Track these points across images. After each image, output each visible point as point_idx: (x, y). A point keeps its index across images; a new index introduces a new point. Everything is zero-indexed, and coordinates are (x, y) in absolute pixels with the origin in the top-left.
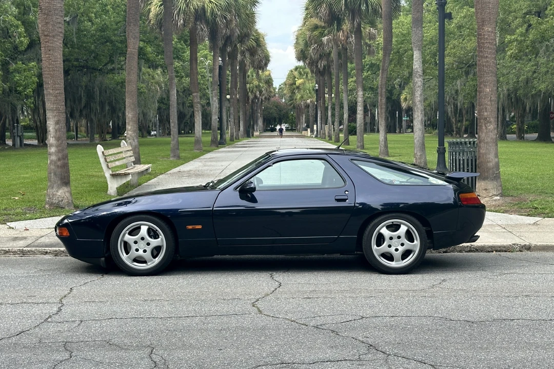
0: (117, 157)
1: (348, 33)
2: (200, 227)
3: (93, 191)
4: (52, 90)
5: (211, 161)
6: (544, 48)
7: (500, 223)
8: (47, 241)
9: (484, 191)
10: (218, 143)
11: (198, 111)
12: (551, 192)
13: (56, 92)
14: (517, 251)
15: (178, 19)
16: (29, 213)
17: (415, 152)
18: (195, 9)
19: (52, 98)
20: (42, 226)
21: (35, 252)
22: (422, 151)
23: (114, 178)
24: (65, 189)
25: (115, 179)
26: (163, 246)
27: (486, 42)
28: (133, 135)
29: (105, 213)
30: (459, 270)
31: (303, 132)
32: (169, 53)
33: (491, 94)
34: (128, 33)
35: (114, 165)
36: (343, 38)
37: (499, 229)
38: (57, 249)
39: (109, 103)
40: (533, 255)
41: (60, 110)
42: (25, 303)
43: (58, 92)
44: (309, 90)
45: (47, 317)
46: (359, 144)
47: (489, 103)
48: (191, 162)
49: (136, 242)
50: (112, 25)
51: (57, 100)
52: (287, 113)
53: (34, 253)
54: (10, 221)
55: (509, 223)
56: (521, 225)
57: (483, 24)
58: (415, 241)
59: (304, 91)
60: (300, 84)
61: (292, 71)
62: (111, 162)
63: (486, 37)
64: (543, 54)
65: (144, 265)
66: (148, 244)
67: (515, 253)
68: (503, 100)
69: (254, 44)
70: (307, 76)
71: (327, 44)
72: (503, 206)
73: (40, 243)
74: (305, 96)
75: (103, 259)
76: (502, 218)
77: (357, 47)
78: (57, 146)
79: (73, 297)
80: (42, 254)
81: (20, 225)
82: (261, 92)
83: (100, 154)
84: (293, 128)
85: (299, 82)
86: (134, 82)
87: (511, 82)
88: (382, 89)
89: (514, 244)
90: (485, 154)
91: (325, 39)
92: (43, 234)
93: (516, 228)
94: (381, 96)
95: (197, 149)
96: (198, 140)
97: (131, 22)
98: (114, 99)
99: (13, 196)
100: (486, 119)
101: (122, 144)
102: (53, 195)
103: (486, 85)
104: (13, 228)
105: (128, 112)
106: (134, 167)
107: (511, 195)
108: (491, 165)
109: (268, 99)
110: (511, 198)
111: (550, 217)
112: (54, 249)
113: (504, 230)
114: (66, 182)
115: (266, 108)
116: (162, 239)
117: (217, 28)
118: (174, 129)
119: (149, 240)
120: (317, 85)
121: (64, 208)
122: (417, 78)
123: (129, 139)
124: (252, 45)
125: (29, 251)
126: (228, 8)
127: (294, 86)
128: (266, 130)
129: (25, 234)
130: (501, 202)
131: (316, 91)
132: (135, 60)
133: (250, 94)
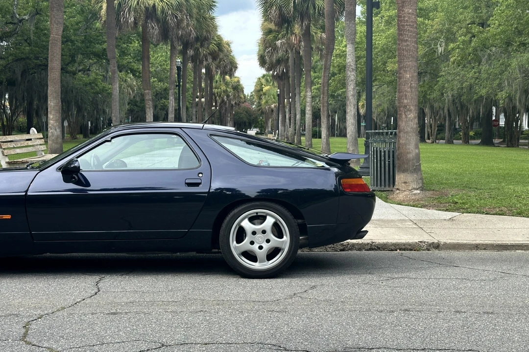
1: (300, 37)
2: (8, 217)
6: (486, 57)
7: (413, 218)
9: (403, 184)
11: (150, 108)
12: (476, 187)
14: (424, 250)
15: (129, 16)
17: (348, 147)
18: (145, 7)
22: (355, 145)
27: (406, 25)
28: (55, 124)
30: (340, 274)
31: (269, 135)
32: (111, 47)
33: (412, 81)
34: (52, 18)
35: (13, 153)
36: (296, 42)
37: (410, 225)
40: (439, 255)
44: (273, 95)
46: (308, 143)
47: (409, 90)
50: (72, 25)
52: (256, 118)
55: (424, 218)
56: (435, 220)
57: (403, 6)
58: (285, 237)
59: (269, 97)
60: (266, 91)
61: (260, 79)
62: (9, 148)
63: (406, 19)
64: (485, 63)
67: (422, 252)
68: (448, 105)
69: (216, 49)
70: (273, 83)
71: (280, 47)
72: (423, 201)
74: (270, 101)
76: (417, 212)
77: (306, 49)
82: (228, 96)
85: (265, 88)
86: (56, 69)
87: (455, 88)
89: (421, 242)
90: (405, 144)
91: (279, 43)
93: (428, 224)
94: (323, 94)
97: (54, 7)
100: (406, 106)
101: (31, 131)
103: (407, 71)
105: (51, 100)
107: (432, 189)
108: (410, 156)
109: (238, 104)
110: (431, 192)
111: (470, 213)
113: (415, 226)
115: (237, 113)
117: (168, 27)
120: (279, 90)
122: (350, 71)
123: (51, 129)
124: (214, 49)
126: (179, 7)
127: (262, 92)
130: (421, 196)
131: (278, 95)
132: (58, 46)
133: (218, 98)
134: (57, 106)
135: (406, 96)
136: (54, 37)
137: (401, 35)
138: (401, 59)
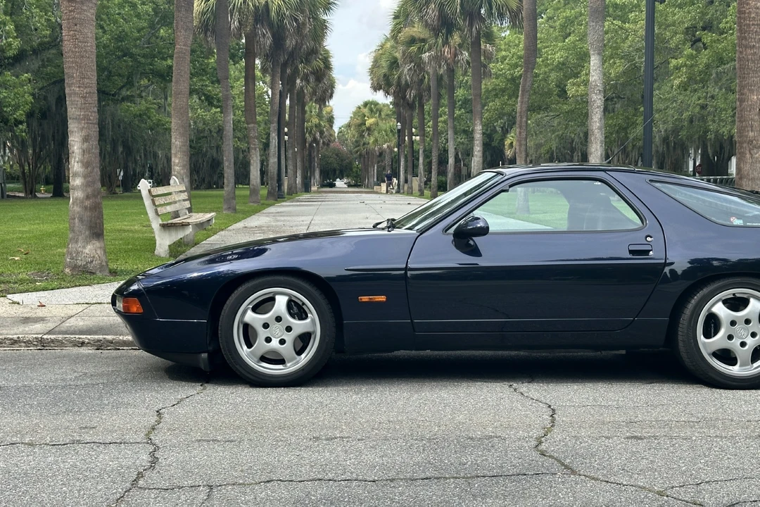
0: (169, 199)
1: (456, 48)
2: (382, 298)
3: (131, 250)
4: (79, 87)
5: (281, 216)
8: (81, 323)
10: (277, 197)
11: (255, 149)
13: (85, 91)
15: (231, 20)
16: (40, 281)
18: (255, 6)
19: (80, 101)
20: (67, 300)
21: (63, 343)
23: (165, 230)
24: (98, 244)
25: (167, 231)
26: (314, 332)
27: (753, 24)
28: (182, 172)
29: (195, 275)
31: (375, 187)
32: (223, 62)
34: (177, 23)
35: (165, 211)
36: (449, 56)
38: (101, 337)
39: (123, 142)
41: (90, 120)
42: (79, 442)
43: (88, 90)
44: (386, 132)
45: (135, 477)
47: (756, 117)
48: (253, 216)
49: (266, 326)
50: (131, 32)
51: (85, 103)
52: (351, 163)
53: (61, 344)
54: (11, 292)
59: (379, 133)
60: (371, 125)
61: (360, 108)
62: (161, 205)
63: (753, 15)
64: (713, 84)
65: (280, 367)
66: (289, 329)
69: (322, 66)
70: (380, 114)
71: (428, 63)
73: (70, 327)
74: (380, 140)
75: (204, 355)
77: (475, 64)
78: (85, 177)
79: (169, 430)
80: (75, 345)
81: (31, 299)
82: (322, 133)
83: (144, 193)
84: (358, 183)
85: (370, 122)
87: (670, 119)
88: (521, 118)
91: (425, 56)
92: (71, 313)
95: (253, 202)
96: (254, 189)
97: (182, 6)
98: (130, 136)
99: (11, 256)
100: (752, 142)
101: (172, 182)
102: (78, 253)
103: (753, 90)
104: (18, 303)
105: (175, 139)
106: (191, 216)
109: (327, 144)
112: (97, 337)
114: (97, 232)
116: (313, 321)
117: (285, 33)
118: (229, 171)
119: (290, 322)
120: (399, 124)
121: (94, 273)
122: (596, 94)
124: (319, 66)
125: (52, 341)
126: (300, 7)
127: (364, 128)
128: (323, 186)
129: (41, 313)
131: (399, 131)
132: (187, 62)
133: (307, 135)
134: (185, 146)
135: (752, 127)
136: (180, 48)
137: (745, 38)
138: (744, 74)
